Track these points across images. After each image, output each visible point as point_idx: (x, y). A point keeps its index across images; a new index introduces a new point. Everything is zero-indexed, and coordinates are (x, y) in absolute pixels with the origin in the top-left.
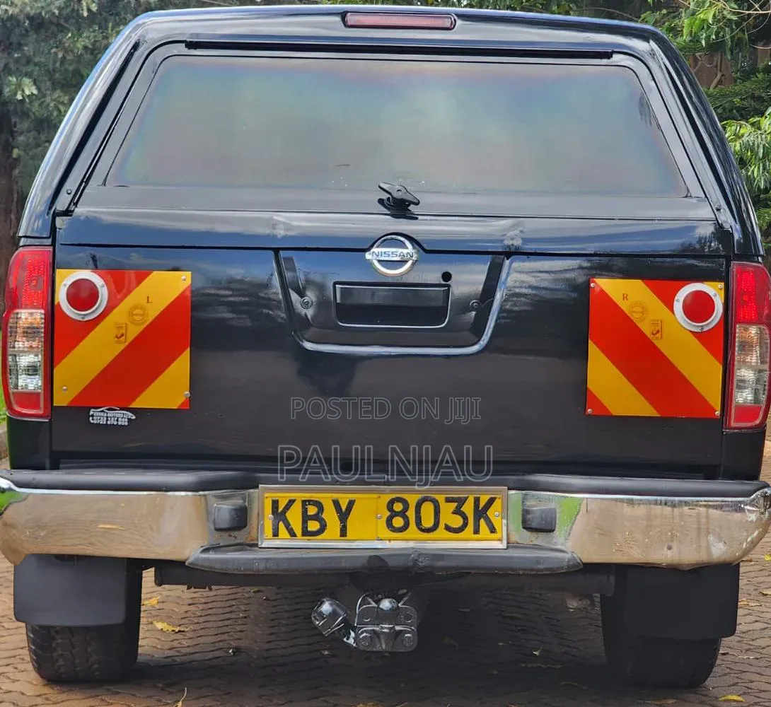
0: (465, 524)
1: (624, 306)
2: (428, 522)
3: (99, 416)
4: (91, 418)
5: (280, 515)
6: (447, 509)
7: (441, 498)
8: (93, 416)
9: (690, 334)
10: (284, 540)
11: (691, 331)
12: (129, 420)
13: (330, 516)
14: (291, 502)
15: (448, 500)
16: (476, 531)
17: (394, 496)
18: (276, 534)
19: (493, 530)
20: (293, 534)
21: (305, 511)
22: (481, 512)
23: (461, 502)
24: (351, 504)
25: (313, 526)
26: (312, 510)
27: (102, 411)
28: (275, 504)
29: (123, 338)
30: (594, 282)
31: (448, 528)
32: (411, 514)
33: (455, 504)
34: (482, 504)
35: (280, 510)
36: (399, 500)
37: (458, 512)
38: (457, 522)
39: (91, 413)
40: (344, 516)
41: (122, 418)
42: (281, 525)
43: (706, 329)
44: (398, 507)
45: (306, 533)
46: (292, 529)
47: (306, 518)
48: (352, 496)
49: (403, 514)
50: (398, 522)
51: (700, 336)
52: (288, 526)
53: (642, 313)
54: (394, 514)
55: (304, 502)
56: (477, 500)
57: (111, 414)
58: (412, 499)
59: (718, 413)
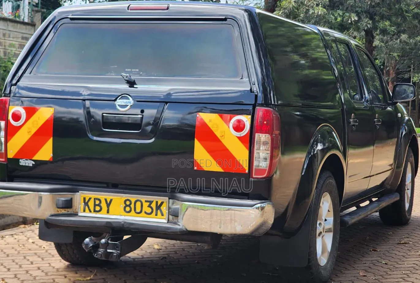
0: (152, 212)
1: (210, 125)
2: (138, 210)
3: (23, 162)
4: (20, 163)
5: (86, 204)
6: (146, 205)
7: (143, 201)
8: (20, 162)
9: (236, 137)
10: (87, 214)
11: (237, 137)
12: (33, 164)
13: (104, 205)
14: (90, 199)
15: (146, 201)
16: (156, 215)
17: (126, 198)
18: (84, 211)
19: (162, 215)
20: (90, 211)
21: (95, 202)
22: (158, 207)
23: (151, 202)
24: (111, 200)
25: (98, 208)
26: (97, 202)
27: (24, 161)
28: (84, 199)
29: (30, 133)
30: (198, 114)
31: (146, 213)
32: (132, 206)
33: (149, 203)
34: (159, 204)
35: (86, 201)
36: (128, 200)
37: (149, 206)
38: (149, 210)
39: (20, 161)
40: (108, 205)
41: (30, 163)
42: (87, 207)
43: (242, 135)
44: (128, 203)
45: (95, 211)
46: (90, 209)
47: (95, 205)
48: (111, 197)
49: (129, 206)
50: (128, 209)
51: (239, 138)
52: (89, 207)
53: (217, 128)
54: (126, 206)
55: (95, 199)
56: (157, 202)
57: (27, 161)
58: (133, 200)
59: (247, 171)
